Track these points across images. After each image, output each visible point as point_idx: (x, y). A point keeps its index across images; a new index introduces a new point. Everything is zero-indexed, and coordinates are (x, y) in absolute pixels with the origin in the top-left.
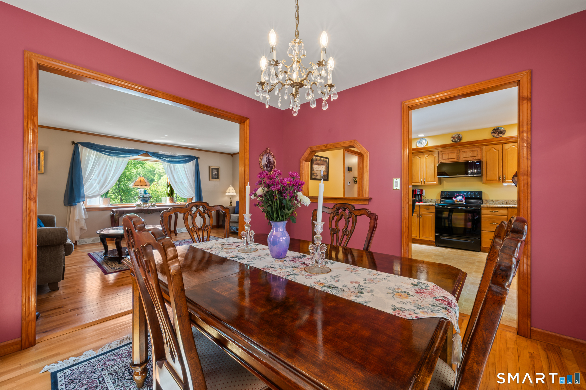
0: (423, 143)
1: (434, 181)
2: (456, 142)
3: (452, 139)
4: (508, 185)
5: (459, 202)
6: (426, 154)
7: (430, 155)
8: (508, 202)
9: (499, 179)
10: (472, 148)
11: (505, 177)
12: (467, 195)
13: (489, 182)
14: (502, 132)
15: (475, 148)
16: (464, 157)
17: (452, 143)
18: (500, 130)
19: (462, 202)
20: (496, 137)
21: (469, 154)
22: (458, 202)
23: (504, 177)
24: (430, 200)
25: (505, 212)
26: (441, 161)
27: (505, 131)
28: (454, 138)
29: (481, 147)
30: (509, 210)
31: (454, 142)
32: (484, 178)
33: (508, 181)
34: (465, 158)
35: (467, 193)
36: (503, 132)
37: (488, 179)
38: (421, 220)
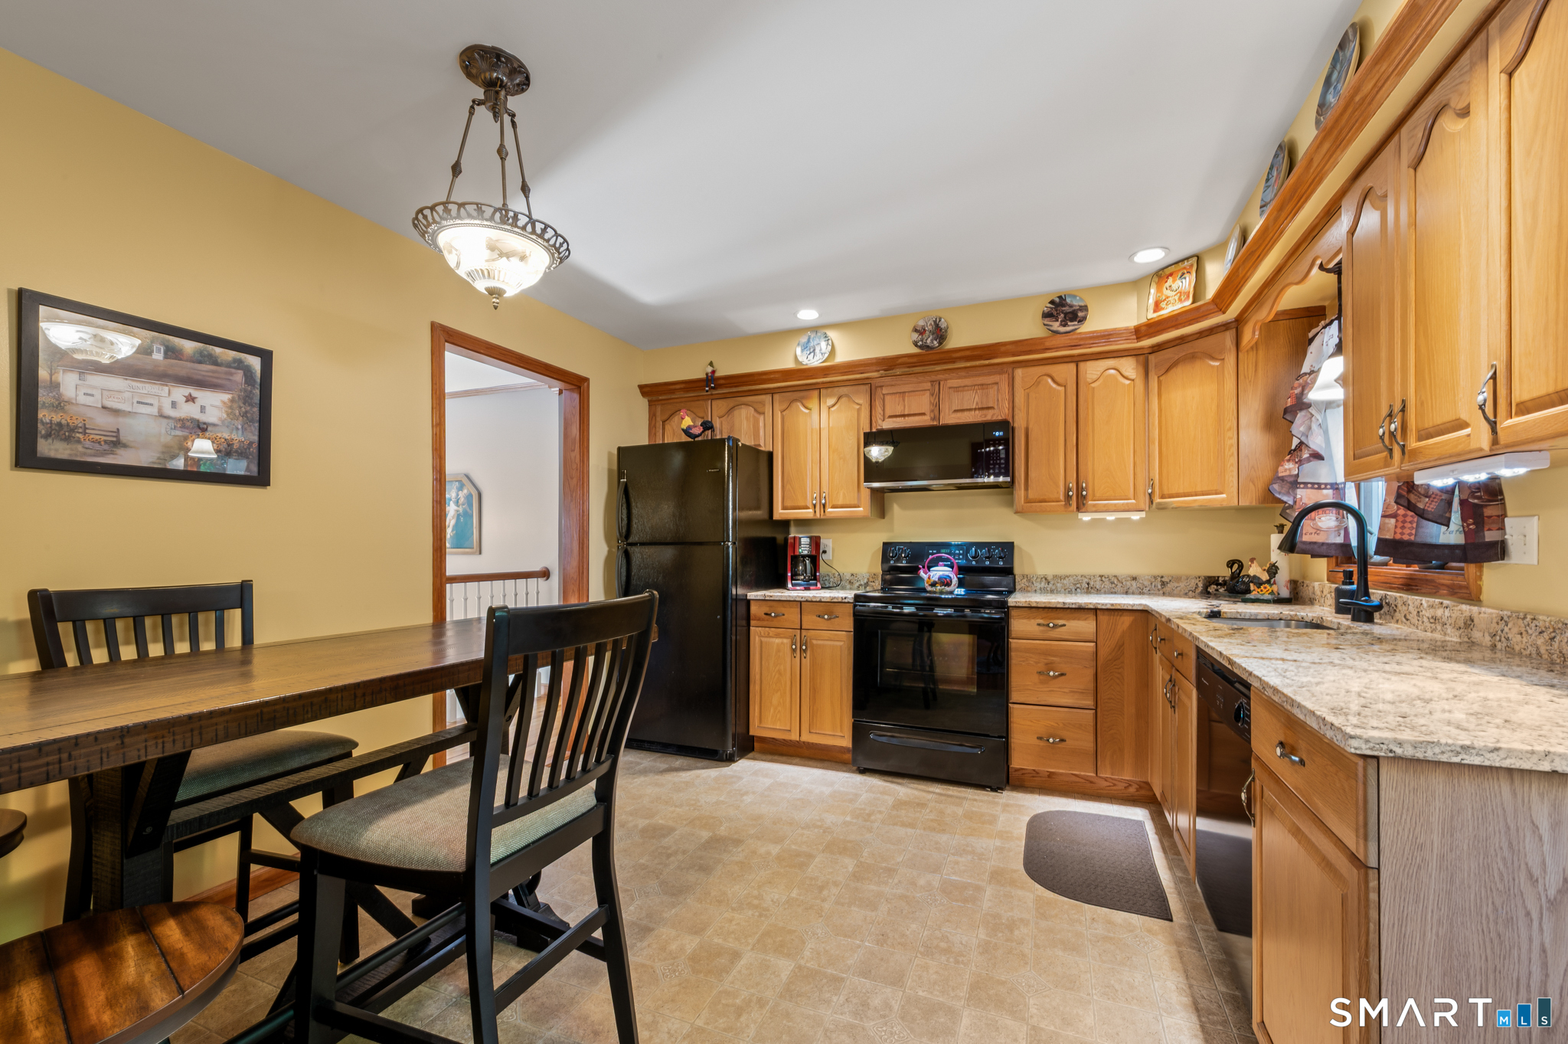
0: (817, 351)
1: (856, 502)
2: (925, 347)
3: (915, 336)
4: (1094, 520)
5: (939, 588)
6: (831, 396)
7: (843, 400)
8: (1092, 583)
9: (1068, 498)
10: (979, 375)
11: (1086, 489)
12: (967, 559)
13: (1034, 508)
14: (1075, 315)
15: (990, 374)
16: (956, 411)
17: (916, 350)
18: (1071, 306)
19: (948, 584)
20: (1056, 332)
21: (972, 399)
22: (934, 584)
23: (1083, 489)
24: (848, 577)
25: (1087, 626)
26: (880, 422)
27: (1085, 308)
28: (920, 331)
29: (1010, 370)
30: (1101, 617)
31: (921, 347)
32: (1020, 492)
33: (1094, 505)
34: (959, 414)
35: (968, 551)
36: (1080, 314)
37: (1031, 495)
38: (806, 662)
